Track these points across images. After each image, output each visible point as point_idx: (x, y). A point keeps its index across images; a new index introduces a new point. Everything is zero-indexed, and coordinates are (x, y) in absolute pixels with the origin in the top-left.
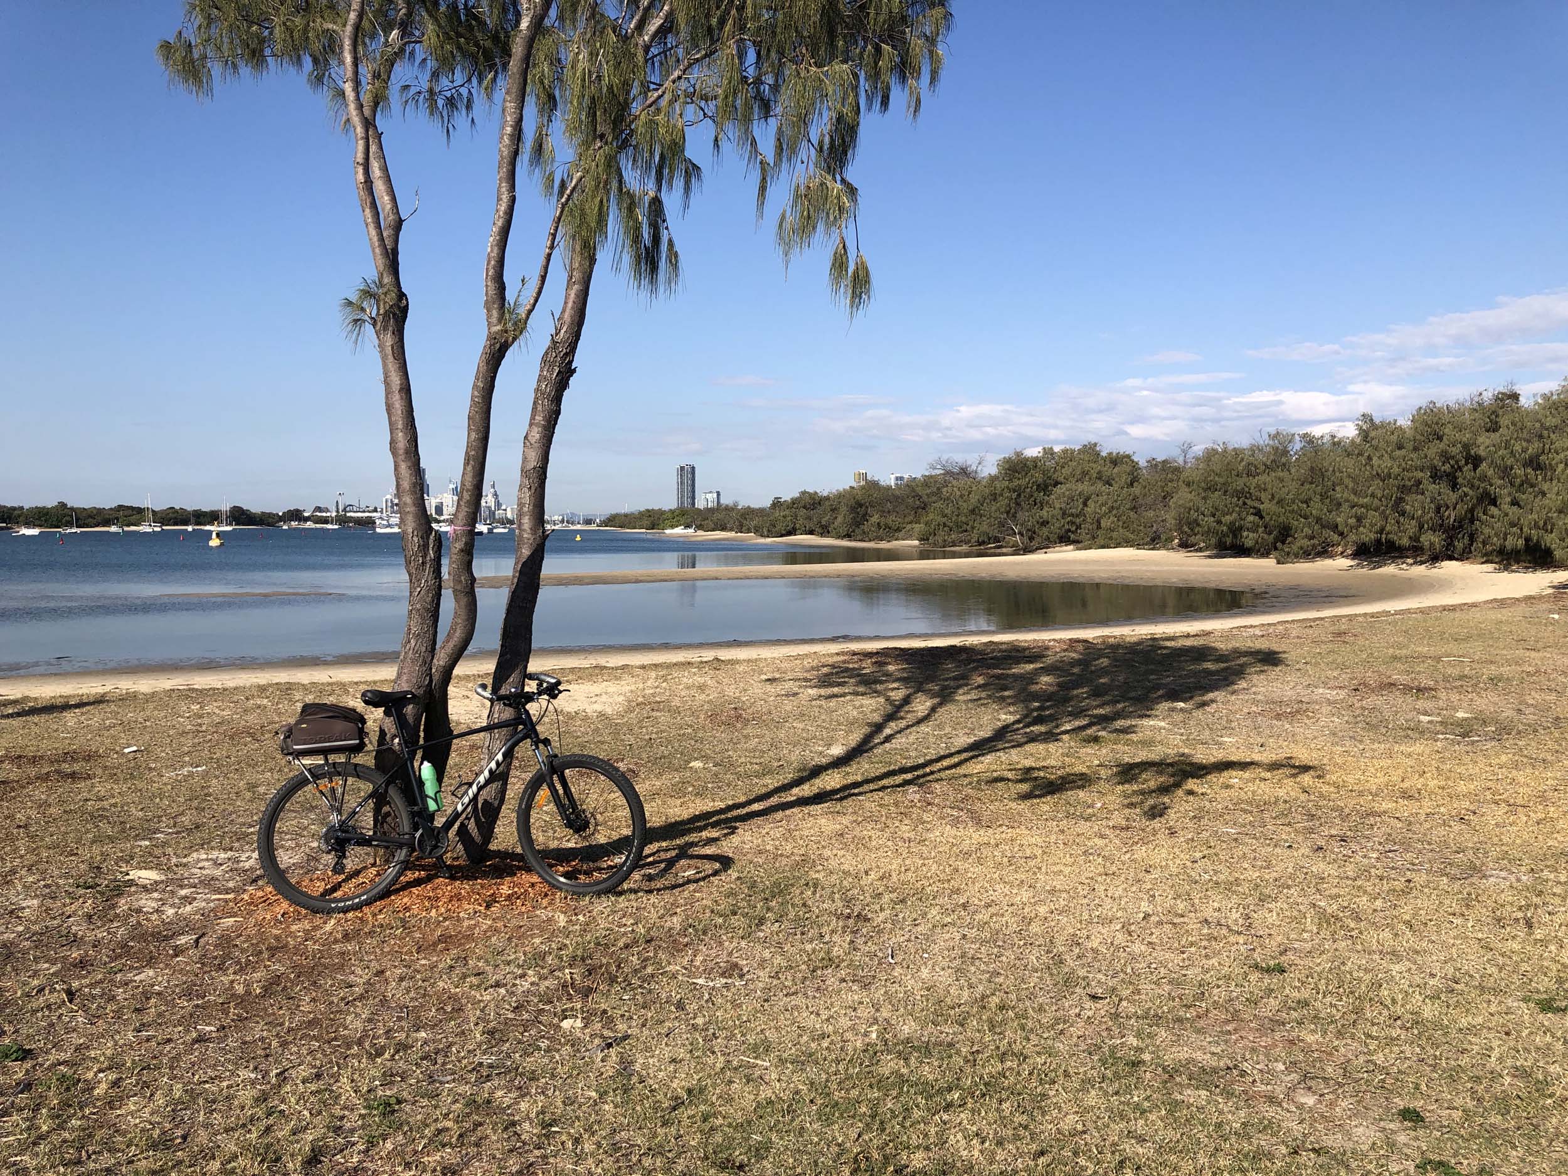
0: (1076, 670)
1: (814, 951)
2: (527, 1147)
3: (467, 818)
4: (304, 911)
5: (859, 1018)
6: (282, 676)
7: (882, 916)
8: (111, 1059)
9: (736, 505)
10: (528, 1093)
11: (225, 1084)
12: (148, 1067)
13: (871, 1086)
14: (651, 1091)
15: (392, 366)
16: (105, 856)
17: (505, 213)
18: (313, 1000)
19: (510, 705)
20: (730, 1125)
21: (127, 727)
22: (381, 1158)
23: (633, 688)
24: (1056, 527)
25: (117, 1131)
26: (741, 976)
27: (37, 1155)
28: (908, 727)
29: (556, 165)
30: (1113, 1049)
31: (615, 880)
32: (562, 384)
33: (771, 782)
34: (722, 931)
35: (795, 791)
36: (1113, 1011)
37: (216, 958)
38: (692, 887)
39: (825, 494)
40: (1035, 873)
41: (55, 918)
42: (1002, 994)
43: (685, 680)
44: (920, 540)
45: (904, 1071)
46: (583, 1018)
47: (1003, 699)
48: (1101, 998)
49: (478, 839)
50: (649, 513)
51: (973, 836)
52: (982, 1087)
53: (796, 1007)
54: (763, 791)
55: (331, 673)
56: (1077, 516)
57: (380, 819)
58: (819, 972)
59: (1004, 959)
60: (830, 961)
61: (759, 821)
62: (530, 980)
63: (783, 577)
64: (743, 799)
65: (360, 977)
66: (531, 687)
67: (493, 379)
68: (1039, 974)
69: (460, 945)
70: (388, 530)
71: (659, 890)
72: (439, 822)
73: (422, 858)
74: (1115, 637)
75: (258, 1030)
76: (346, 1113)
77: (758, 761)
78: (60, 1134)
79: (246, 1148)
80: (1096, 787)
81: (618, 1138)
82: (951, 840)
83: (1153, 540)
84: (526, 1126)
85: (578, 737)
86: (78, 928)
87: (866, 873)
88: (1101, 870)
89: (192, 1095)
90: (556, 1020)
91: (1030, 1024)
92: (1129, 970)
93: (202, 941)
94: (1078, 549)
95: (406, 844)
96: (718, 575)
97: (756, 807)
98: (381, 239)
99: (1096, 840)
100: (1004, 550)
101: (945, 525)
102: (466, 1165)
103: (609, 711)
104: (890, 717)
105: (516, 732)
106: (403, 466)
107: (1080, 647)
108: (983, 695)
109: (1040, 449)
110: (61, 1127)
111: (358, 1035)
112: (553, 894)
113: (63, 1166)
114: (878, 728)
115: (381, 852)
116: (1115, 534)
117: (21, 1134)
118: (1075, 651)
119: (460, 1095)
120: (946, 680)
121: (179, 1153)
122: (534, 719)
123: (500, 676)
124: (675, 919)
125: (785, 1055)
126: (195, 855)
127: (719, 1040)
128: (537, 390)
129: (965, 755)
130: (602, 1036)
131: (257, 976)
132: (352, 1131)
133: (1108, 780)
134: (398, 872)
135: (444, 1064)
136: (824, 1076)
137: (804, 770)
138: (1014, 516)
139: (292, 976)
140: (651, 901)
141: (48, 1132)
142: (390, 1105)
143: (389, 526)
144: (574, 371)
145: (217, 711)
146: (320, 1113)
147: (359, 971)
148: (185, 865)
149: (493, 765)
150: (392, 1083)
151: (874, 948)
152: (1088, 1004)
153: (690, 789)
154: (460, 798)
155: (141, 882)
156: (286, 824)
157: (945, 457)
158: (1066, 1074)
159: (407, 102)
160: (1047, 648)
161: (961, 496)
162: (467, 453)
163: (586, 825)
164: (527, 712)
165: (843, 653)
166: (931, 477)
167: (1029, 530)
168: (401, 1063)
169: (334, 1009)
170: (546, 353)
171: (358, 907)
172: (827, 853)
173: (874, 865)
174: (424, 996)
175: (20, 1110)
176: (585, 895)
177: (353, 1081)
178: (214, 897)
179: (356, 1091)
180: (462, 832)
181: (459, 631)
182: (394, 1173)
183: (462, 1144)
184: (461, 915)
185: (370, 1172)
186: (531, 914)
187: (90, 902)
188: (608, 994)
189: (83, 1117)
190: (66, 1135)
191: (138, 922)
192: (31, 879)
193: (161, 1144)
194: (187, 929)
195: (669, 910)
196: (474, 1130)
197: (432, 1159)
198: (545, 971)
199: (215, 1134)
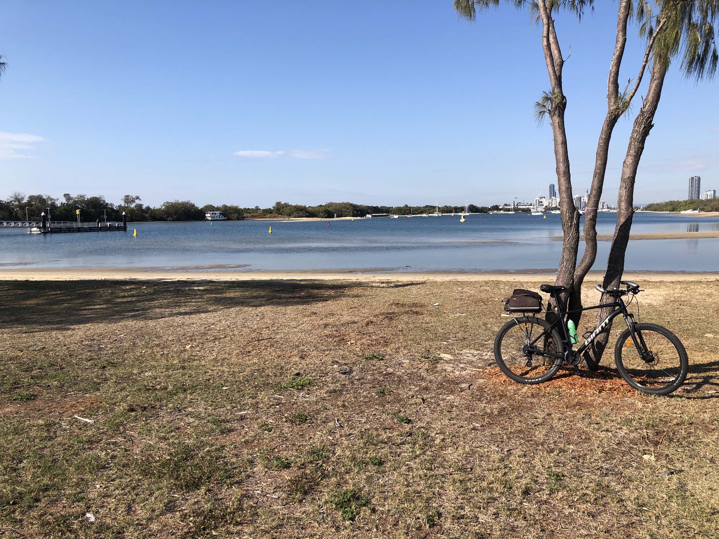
2: (630, 514)
3: (588, 349)
4: (513, 381)
6: (493, 278)
8: (440, 429)
10: (629, 487)
11: (486, 450)
12: (454, 436)
14: (699, 502)
15: (558, 132)
16: (431, 346)
17: (621, 48)
18: (520, 421)
19: (613, 296)
21: (435, 295)
22: (557, 500)
23: (667, 292)
25: (445, 460)
27: (416, 463)
31: (668, 389)
32: (645, 133)
37: (477, 395)
38: (714, 400)
41: (415, 369)
43: (698, 290)
46: (655, 456)
49: (594, 359)
50: (671, 203)
55: (514, 277)
57: (547, 344)
62: (625, 431)
65: (541, 415)
66: (623, 288)
67: (610, 133)
69: (587, 408)
70: (537, 214)
71: (694, 398)
72: (575, 349)
73: (566, 365)
75: (497, 430)
76: (539, 475)
78: (423, 456)
79: (497, 479)
81: (680, 521)
84: (629, 503)
86: (424, 374)
89: (473, 452)
90: (640, 454)
93: (471, 387)
95: (560, 357)
102: (599, 514)
103: (655, 303)
105: (614, 310)
106: (562, 180)
110: (424, 453)
111: (541, 441)
112: (634, 391)
113: (426, 469)
115: (548, 359)
117: (409, 453)
119: (593, 480)
121: (470, 475)
122: (625, 303)
123: (607, 281)
124: (706, 415)
126: (464, 350)
128: (631, 138)
130: (667, 467)
131: (495, 406)
132: (543, 484)
134: (556, 370)
135: (583, 463)
139: (510, 409)
140: (690, 403)
141: (419, 455)
142: (559, 476)
143: (537, 212)
144: (653, 125)
145: (469, 291)
146: (527, 472)
147: (539, 412)
148: (461, 354)
149: (603, 324)
150: (558, 466)
153: (706, 348)
154: (587, 339)
155: (445, 359)
156: (506, 341)
162: (595, 171)
163: (653, 359)
164: (621, 300)
168: (562, 458)
169: (530, 427)
170: (637, 118)
171: (537, 383)
174: (571, 429)
175: (409, 443)
176: (651, 394)
177: (541, 461)
178: (474, 369)
179: (542, 466)
180: (586, 355)
181: (588, 259)
182: (563, 508)
183: (596, 504)
184: (587, 394)
185: (552, 505)
186: (622, 399)
187: (427, 364)
188: (668, 447)
189: (431, 451)
190: (426, 457)
191: (446, 375)
192: (405, 352)
193: (462, 469)
194: (465, 381)
195: (702, 410)
196: (602, 498)
197: (583, 507)
198: (633, 428)
199: (484, 470)
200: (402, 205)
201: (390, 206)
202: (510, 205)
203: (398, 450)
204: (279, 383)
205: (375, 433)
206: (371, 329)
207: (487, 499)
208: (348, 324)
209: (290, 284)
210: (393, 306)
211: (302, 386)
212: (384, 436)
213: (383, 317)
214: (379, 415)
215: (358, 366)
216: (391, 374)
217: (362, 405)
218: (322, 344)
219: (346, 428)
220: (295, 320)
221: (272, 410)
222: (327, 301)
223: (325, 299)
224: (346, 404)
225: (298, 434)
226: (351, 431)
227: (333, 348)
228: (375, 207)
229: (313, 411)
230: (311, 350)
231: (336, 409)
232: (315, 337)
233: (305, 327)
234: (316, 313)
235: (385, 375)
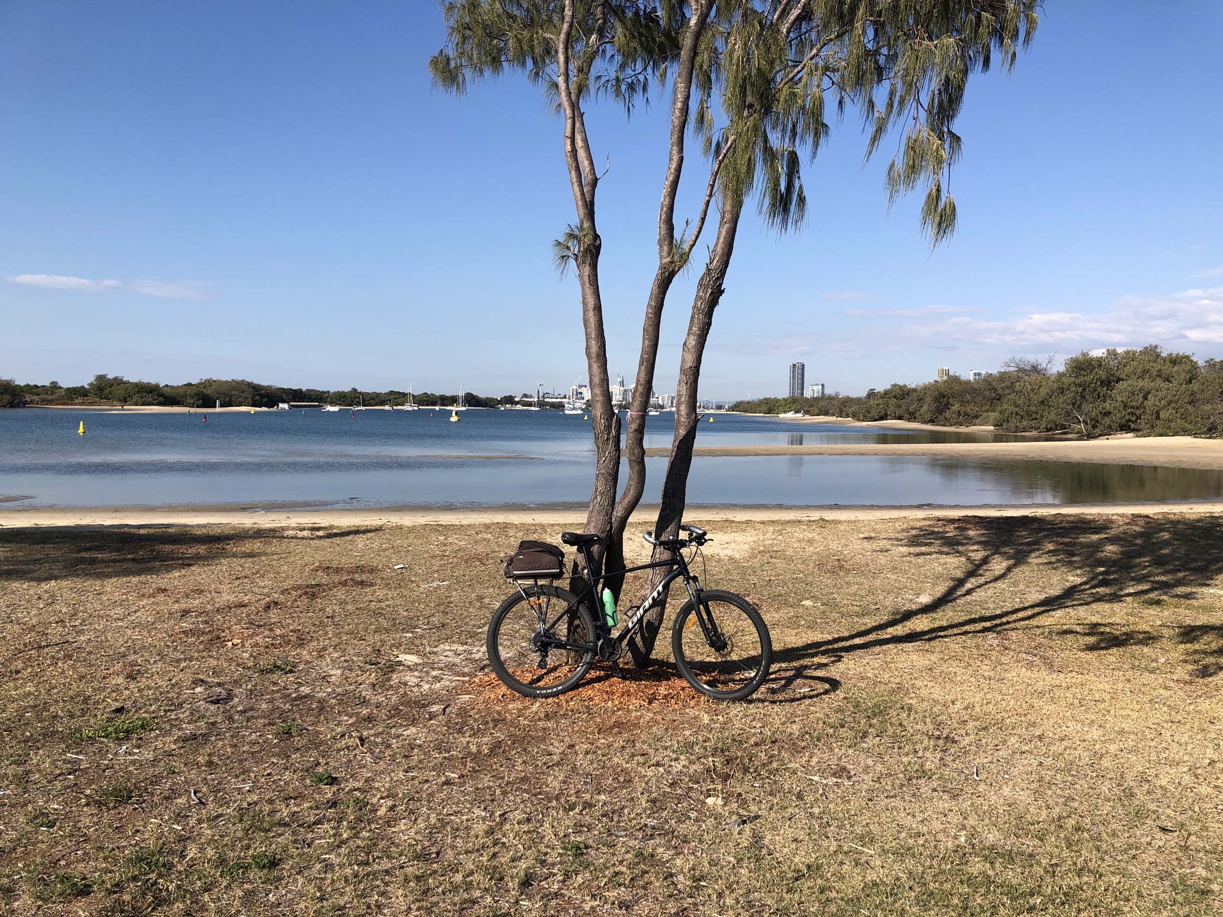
0: (1138, 542)
1: (910, 763)
2: (682, 895)
3: (635, 633)
4: (517, 695)
5: (949, 823)
6: (500, 518)
7: (967, 740)
8: (389, 790)
9: (837, 395)
10: (682, 853)
11: (464, 818)
12: (413, 799)
13: (961, 882)
14: (778, 863)
15: (589, 291)
16: (383, 642)
17: (675, 170)
18: (524, 762)
19: (668, 549)
20: (842, 899)
21: (396, 550)
22: (574, 888)
23: (755, 539)
24: (1117, 417)
25: (392, 843)
26: (849, 778)
27: (340, 855)
28: (986, 583)
29: (713, 131)
30: (1183, 879)
31: (747, 690)
32: (713, 302)
33: (870, 622)
34: (833, 740)
35: (890, 630)
36: (1183, 844)
37: (457, 723)
38: (807, 702)
39: (913, 386)
40: (1104, 715)
41: (351, 684)
42: (1077, 817)
43: (796, 534)
44: (995, 426)
45: (991, 873)
46: (723, 798)
47: (1071, 563)
48: (1171, 831)
49: (642, 649)
50: (767, 401)
51: (1045, 678)
52: (1061, 896)
53: (895, 808)
54: (863, 628)
55: (534, 516)
56: (1138, 408)
57: (572, 629)
58: (914, 781)
59: (1078, 787)
60: (923, 773)
61: (859, 652)
62: (682, 763)
63: (876, 454)
64: (846, 634)
65: (557, 748)
66: (683, 535)
67: (663, 299)
68: (1111, 803)
69: (630, 730)
70: (574, 412)
71: (781, 702)
72: (615, 634)
73: (602, 661)
74: (1175, 514)
75: (486, 781)
76: (549, 850)
77: (858, 604)
78: (354, 841)
79: (480, 867)
80: (1158, 645)
81: (751, 897)
82: (1027, 680)
83: (1210, 430)
84: (681, 878)
85: (714, 575)
86: (367, 693)
87: (953, 703)
88: (1167, 717)
89: (443, 823)
90: (702, 797)
91: (1104, 846)
92: (1197, 809)
93: (447, 710)
94: (1137, 436)
95: (591, 650)
96: (822, 451)
97: (857, 641)
98: (583, 194)
99: (1161, 691)
100: (1070, 436)
101: (1017, 414)
102: (637, 902)
103: (737, 556)
104: (971, 574)
105: (671, 570)
106: (595, 366)
107: (1142, 522)
108: (1053, 559)
109: (1104, 350)
110: (356, 836)
111: (556, 792)
112: (699, 697)
113: (358, 865)
114: (961, 582)
115: (572, 654)
116: (1173, 425)
117: (329, 838)
118: (1137, 525)
119: (631, 847)
120: (1020, 545)
121: (435, 865)
122: (686, 560)
123: (661, 526)
124: (794, 727)
125: (887, 847)
126: (442, 646)
127: (832, 828)
128: (694, 307)
129: (1037, 610)
130: (738, 814)
131: (485, 740)
132: (553, 865)
133: (1170, 639)
134: (585, 670)
135: (618, 822)
136: (920, 869)
137: (898, 613)
138: (1079, 407)
139: (509, 742)
140: (775, 710)
141: (347, 839)
142: (579, 848)
143: (574, 409)
144: (723, 291)
145: (456, 542)
146: (530, 848)
147: (556, 744)
148: (435, 653)
149: (655, 594)
150: (581, 832)
151: (960, 766)
152: (1159, 835)
153: (803, 622)
154: (631, 618)
155: (406, 663)
156: (505, 628)
157: (1018, 357)
158: (1140, 894)
159: (599, 88)
160: (1111, 521)
161: (1033, 390)
162: (642, 356)
163: (724, 646)
164: (681, 555)
165: (928, 519)
166: (1006, 373)
167: (1092, 419)
168: (587, 818)
169: (539, 771)
170: (702, 278)
171: (555, 695)
172: (919, 683)
173: (959, 697)
174: (603, 767)
175: (329, 821)
176: (723, 700)
177: (553, 827)
178: (455, 678)
179: (555, 835)
180: (632, 644)
181: (632, 491)
182: (583, 901)
183: (633, 886)
184: (630, 707)
185: (566, 898)
186: (682, 711)
187: (374, 675)
188: (742, 781)
189: (370, 830)
190: (359, 842)
191: (405, 692)
192: (336, 655)
193: (422, 856)
194: (438, 700)
195: (789, 719)
196: (642, 876)
197: (611, 894)
198: (693, 757)
199: (458, 854)
200: (347, 389)
201: (325, 390)
202: (531, 397)
203: (310, 836)
204: (79, 730)
205: (267, 808)
206: (274, 616)
207: (461, 904)
208: (230, 608)
209: (116, 534)
210: (320, 573)
211: (127, 731)
212: (285, 813)
213: (299, 592)
214: (277, 774)
215: (244, 686)
216: (306, 697)
217: (246, 760)
218: (175, 649)
219: (211, 806)
220: (121, 605)
221: (58, 785)
222: (190, 565)
223: (187, 562)
224: (215, 759)
225: (110, 826)
226: (220, 811)
227: (196, 654)
228: (295, 391)
229: (146, 779)
230: (152, 661)
231: (194, 772)
232: (160, 636)
233: (144, 616)
234: (165, 590)
235: (296, 699)
